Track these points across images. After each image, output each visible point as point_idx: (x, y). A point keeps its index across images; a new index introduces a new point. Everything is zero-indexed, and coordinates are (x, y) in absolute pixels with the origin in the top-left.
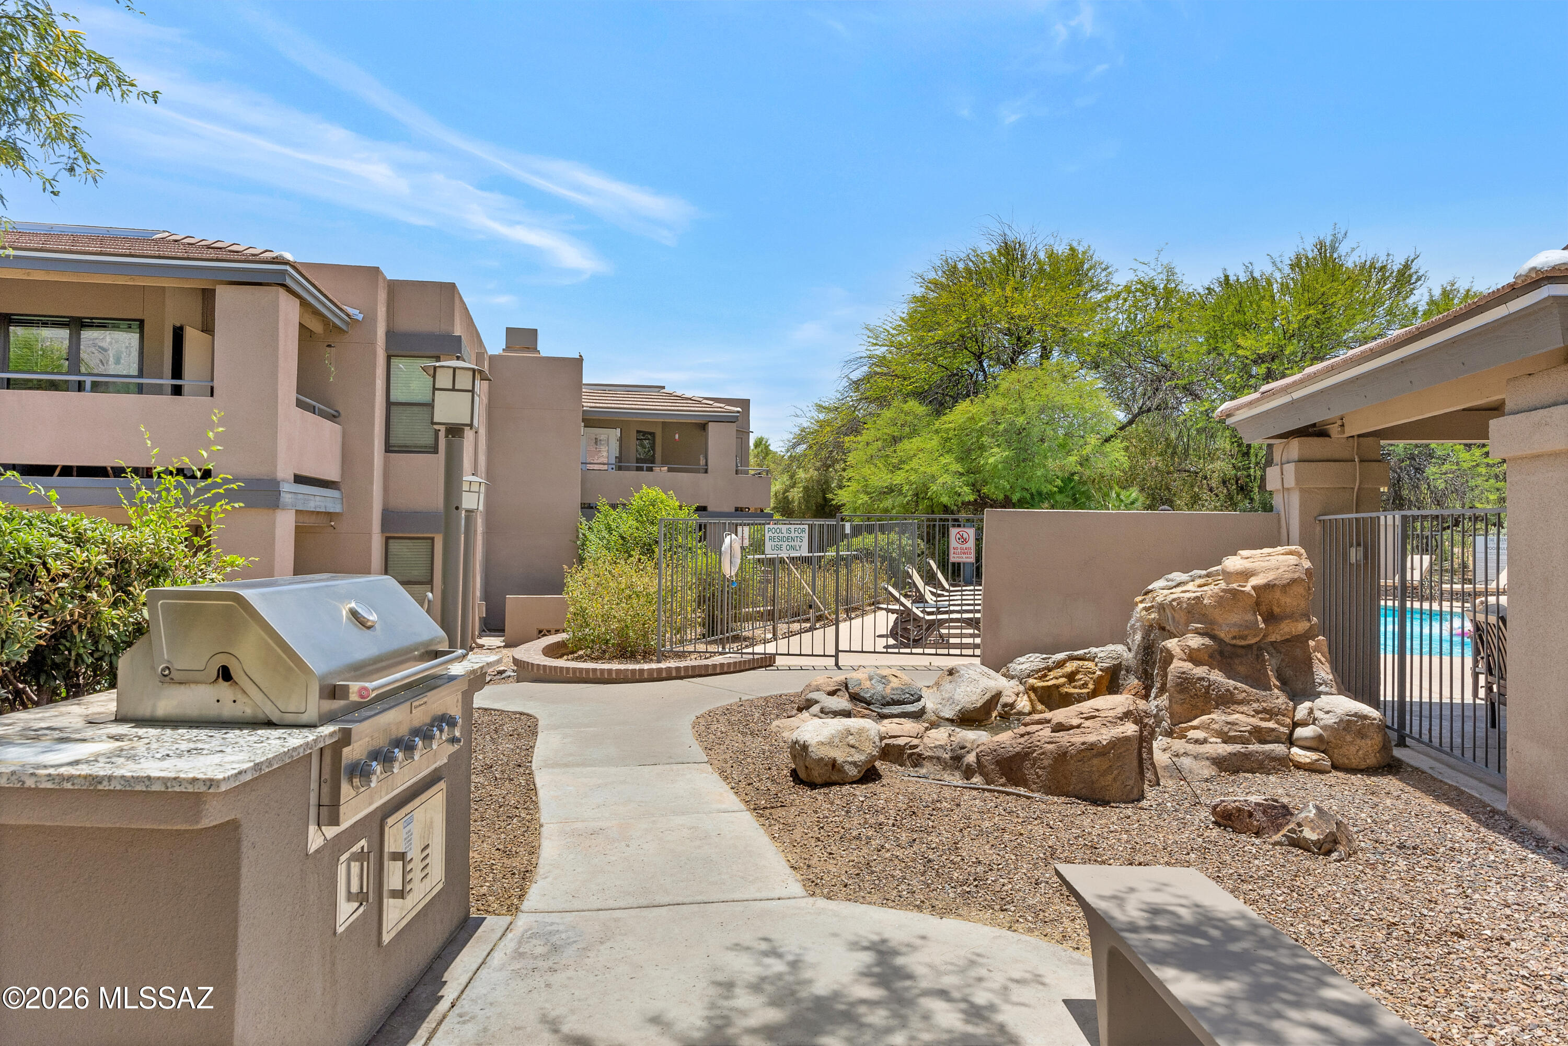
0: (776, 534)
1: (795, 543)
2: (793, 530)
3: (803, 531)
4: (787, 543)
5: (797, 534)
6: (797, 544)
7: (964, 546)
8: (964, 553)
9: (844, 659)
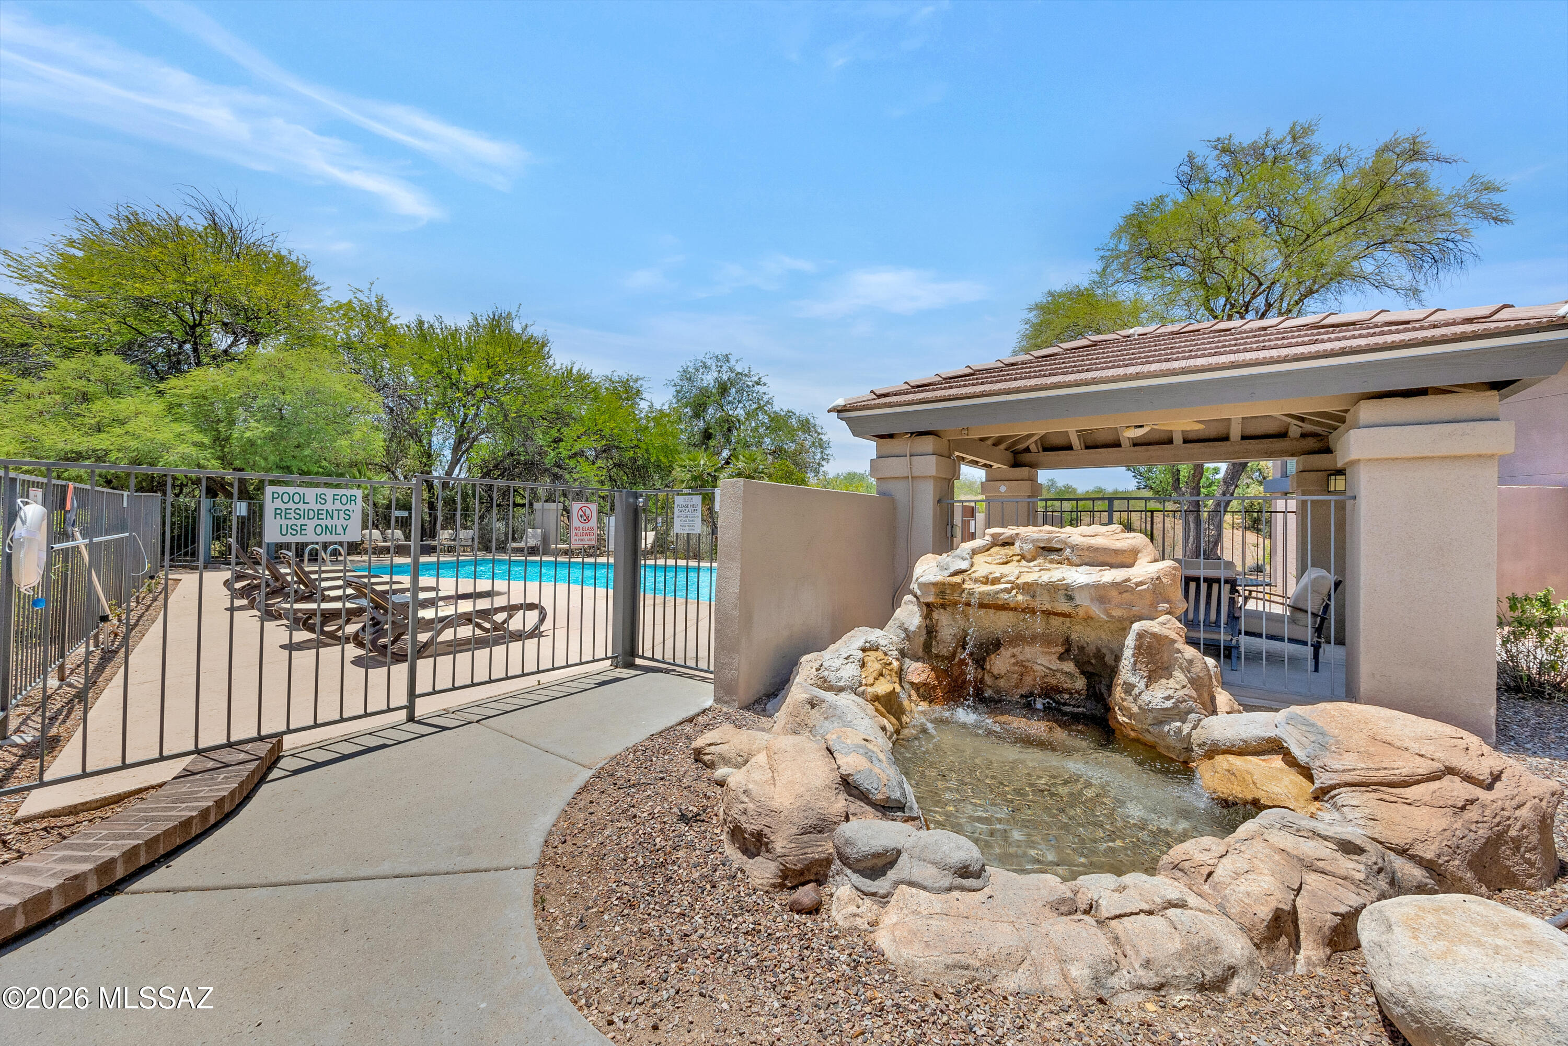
0: (291, 505)
1: (335, 521)
2: (329, 498)
3: (352, 499)
4: (316, 521)
5: (338, 505)
6: (339, 522)
7: (587, 525)
8: (587, 535)
9: (423, 708)
